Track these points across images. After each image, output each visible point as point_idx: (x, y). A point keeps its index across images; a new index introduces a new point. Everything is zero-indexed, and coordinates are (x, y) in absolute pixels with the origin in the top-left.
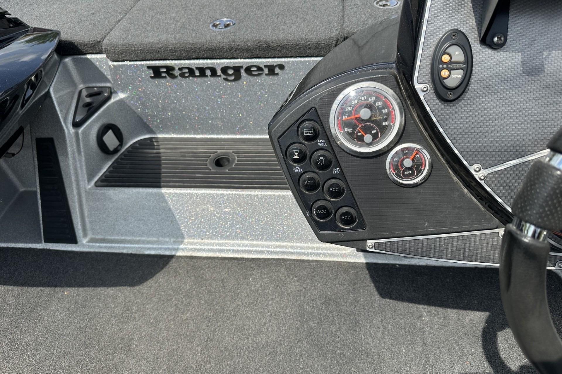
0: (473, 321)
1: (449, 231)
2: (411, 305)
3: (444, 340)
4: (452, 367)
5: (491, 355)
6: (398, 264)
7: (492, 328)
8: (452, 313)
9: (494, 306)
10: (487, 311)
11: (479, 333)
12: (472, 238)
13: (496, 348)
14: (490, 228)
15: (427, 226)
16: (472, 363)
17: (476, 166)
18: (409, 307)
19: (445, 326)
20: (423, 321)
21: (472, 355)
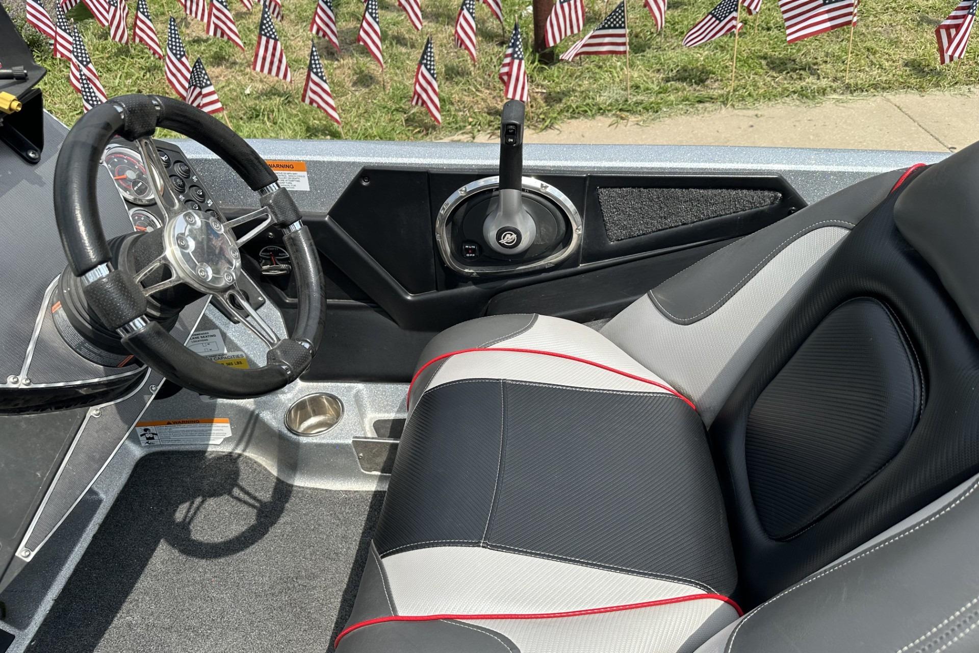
0: (164, 559)
1: (62, 457)
2: (106, 636)
3: (175, 601)
4: (211, 600)
5: (214, 551)
6: (31, 642)
7: (183, 541)
8: (144, 583)
9: (157, 531)
10: (160, 541)
11: (183, 558)
12: (83, 441)
13: (208, 544)
14: (82, 419)
15: (41, 475)
16: (216, 575)
17: (10, 379)
18: (107, 639)
19: (157, 595)
20: (137, 624)
21: (205, 573)
